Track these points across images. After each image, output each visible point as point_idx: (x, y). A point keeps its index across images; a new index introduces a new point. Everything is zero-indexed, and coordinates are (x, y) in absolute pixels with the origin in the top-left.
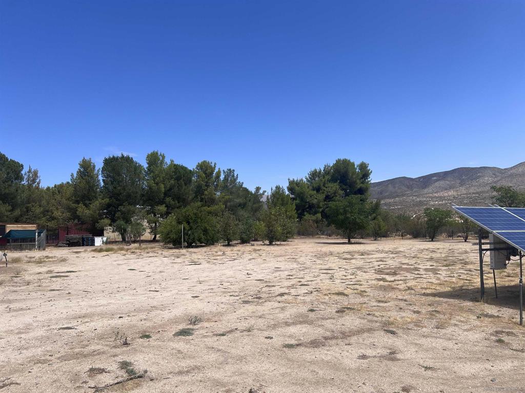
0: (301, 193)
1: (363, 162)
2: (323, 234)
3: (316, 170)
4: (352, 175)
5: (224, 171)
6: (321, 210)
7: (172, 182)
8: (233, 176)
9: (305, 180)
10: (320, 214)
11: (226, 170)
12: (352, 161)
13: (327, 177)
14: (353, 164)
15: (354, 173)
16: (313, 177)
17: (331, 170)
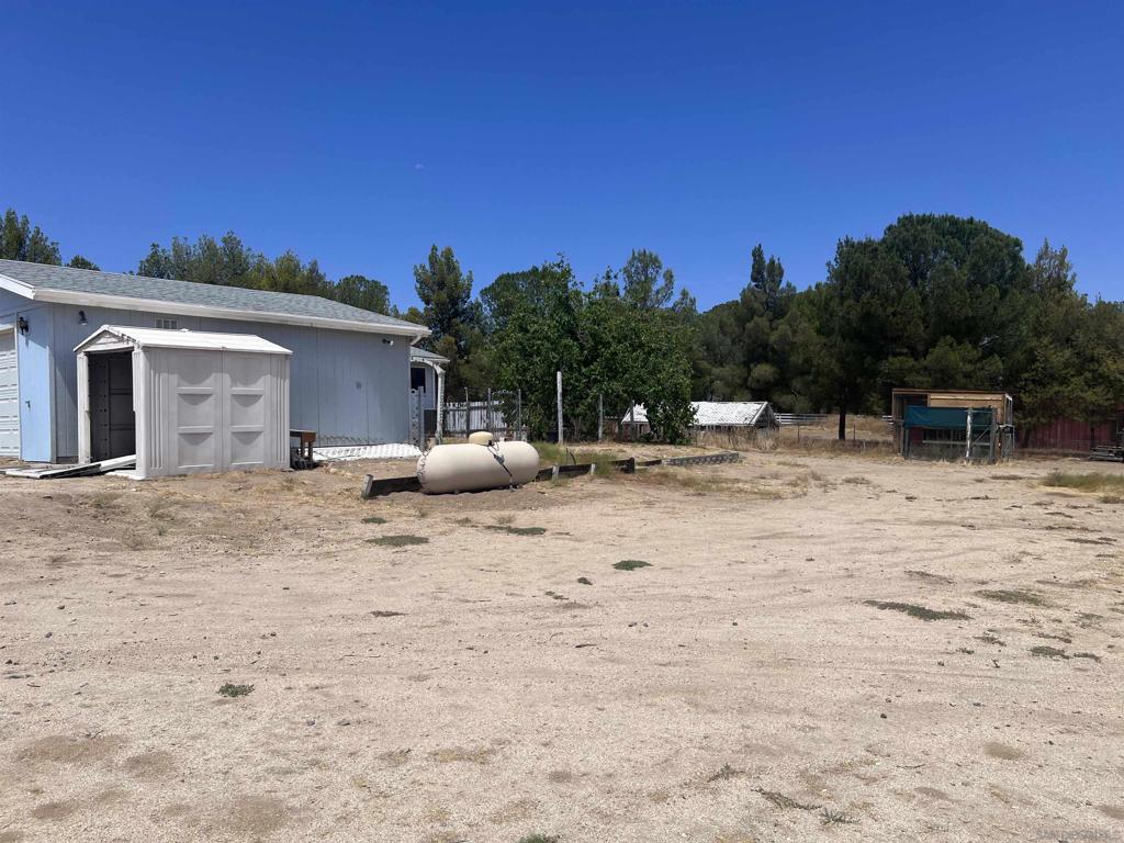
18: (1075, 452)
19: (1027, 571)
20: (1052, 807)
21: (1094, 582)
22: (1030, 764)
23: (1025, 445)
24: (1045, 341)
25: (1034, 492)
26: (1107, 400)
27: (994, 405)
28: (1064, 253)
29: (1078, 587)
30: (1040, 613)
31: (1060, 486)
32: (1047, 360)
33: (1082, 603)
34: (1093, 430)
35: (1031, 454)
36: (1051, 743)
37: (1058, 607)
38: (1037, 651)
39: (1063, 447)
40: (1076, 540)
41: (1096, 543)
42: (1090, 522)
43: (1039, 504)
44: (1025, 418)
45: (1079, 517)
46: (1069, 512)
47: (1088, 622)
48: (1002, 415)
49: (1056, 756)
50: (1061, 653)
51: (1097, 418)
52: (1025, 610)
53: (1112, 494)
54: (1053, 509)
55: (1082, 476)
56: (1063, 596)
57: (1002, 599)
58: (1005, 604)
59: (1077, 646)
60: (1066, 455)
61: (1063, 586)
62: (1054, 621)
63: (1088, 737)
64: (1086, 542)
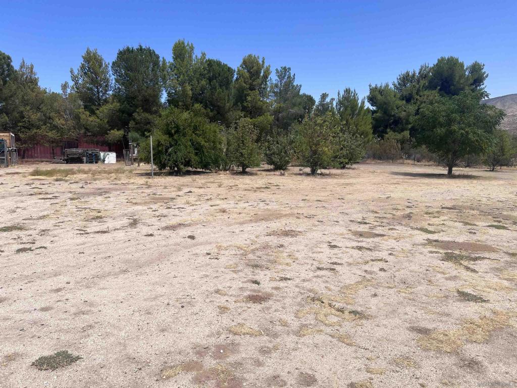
0: (385, 103)
1: (476, 62)
2: (409, 158)
3: (408, 73)
4: (460, 79)
5: (277, 70)
6: (410, 126)
7: (203, 82)
8: (289, 77)
9: (391, 86)
10: (408, 132)
11: (279, 69)
12: (460, 60)
13: (422, 82)
14: (462, 65)
15: (462, 76)
16: (404, 82)
17: (429, 72)
18: (46, 160)
19: (18, 215)
20: (18, 317)
21: (48, 215)
22: (10, 301)
23: (23, 157)
24: (28, 108)
25: (26, 179)
26: (57, 136)
27: (5, 138)
28: (32, 66)
29: (41, 219)
30: (21, 233)
31: (38, 175)
32: (29, 117)
33: (42, 225)
34: (53, 150)
35: (26, 162)
36: (21, 289)
37: (31, 229)
38: (19, 251)
39: (41, 158)
40: (42, 199)
41: (51, 199)
42: (50, 190)
43: (27, 184)
44: (22, 145)
45: (45, 188)
46: (40, 186)
47: (43, 233)
48: (10, 143)
49: (23, 294)
50: (30, 249)
51: (54, 145)
52: (15, 233)
53: (59, 177)
54: (33, 186)
55: (48, 170)
56: (34, 224)
57: (5, 231)
58: (6, 233)
59: (38, 244)
60: (42, 162)
61: (34, 219)
62: (29, 236)
63: (38, 281)
64: (47, 199)
